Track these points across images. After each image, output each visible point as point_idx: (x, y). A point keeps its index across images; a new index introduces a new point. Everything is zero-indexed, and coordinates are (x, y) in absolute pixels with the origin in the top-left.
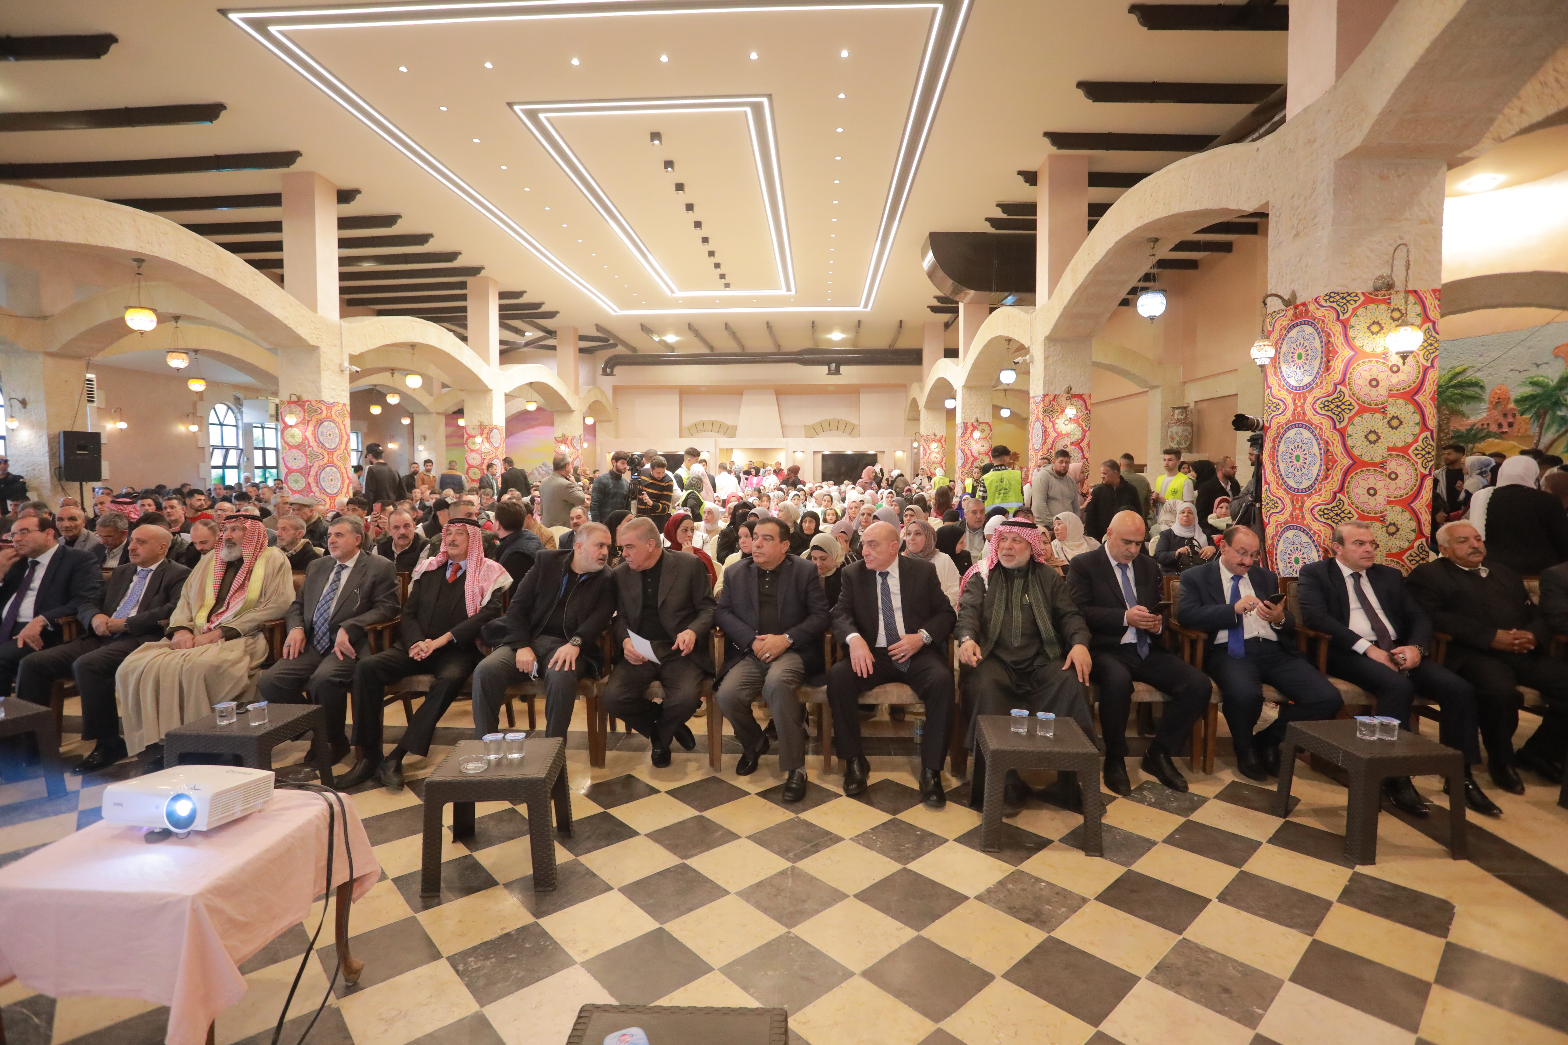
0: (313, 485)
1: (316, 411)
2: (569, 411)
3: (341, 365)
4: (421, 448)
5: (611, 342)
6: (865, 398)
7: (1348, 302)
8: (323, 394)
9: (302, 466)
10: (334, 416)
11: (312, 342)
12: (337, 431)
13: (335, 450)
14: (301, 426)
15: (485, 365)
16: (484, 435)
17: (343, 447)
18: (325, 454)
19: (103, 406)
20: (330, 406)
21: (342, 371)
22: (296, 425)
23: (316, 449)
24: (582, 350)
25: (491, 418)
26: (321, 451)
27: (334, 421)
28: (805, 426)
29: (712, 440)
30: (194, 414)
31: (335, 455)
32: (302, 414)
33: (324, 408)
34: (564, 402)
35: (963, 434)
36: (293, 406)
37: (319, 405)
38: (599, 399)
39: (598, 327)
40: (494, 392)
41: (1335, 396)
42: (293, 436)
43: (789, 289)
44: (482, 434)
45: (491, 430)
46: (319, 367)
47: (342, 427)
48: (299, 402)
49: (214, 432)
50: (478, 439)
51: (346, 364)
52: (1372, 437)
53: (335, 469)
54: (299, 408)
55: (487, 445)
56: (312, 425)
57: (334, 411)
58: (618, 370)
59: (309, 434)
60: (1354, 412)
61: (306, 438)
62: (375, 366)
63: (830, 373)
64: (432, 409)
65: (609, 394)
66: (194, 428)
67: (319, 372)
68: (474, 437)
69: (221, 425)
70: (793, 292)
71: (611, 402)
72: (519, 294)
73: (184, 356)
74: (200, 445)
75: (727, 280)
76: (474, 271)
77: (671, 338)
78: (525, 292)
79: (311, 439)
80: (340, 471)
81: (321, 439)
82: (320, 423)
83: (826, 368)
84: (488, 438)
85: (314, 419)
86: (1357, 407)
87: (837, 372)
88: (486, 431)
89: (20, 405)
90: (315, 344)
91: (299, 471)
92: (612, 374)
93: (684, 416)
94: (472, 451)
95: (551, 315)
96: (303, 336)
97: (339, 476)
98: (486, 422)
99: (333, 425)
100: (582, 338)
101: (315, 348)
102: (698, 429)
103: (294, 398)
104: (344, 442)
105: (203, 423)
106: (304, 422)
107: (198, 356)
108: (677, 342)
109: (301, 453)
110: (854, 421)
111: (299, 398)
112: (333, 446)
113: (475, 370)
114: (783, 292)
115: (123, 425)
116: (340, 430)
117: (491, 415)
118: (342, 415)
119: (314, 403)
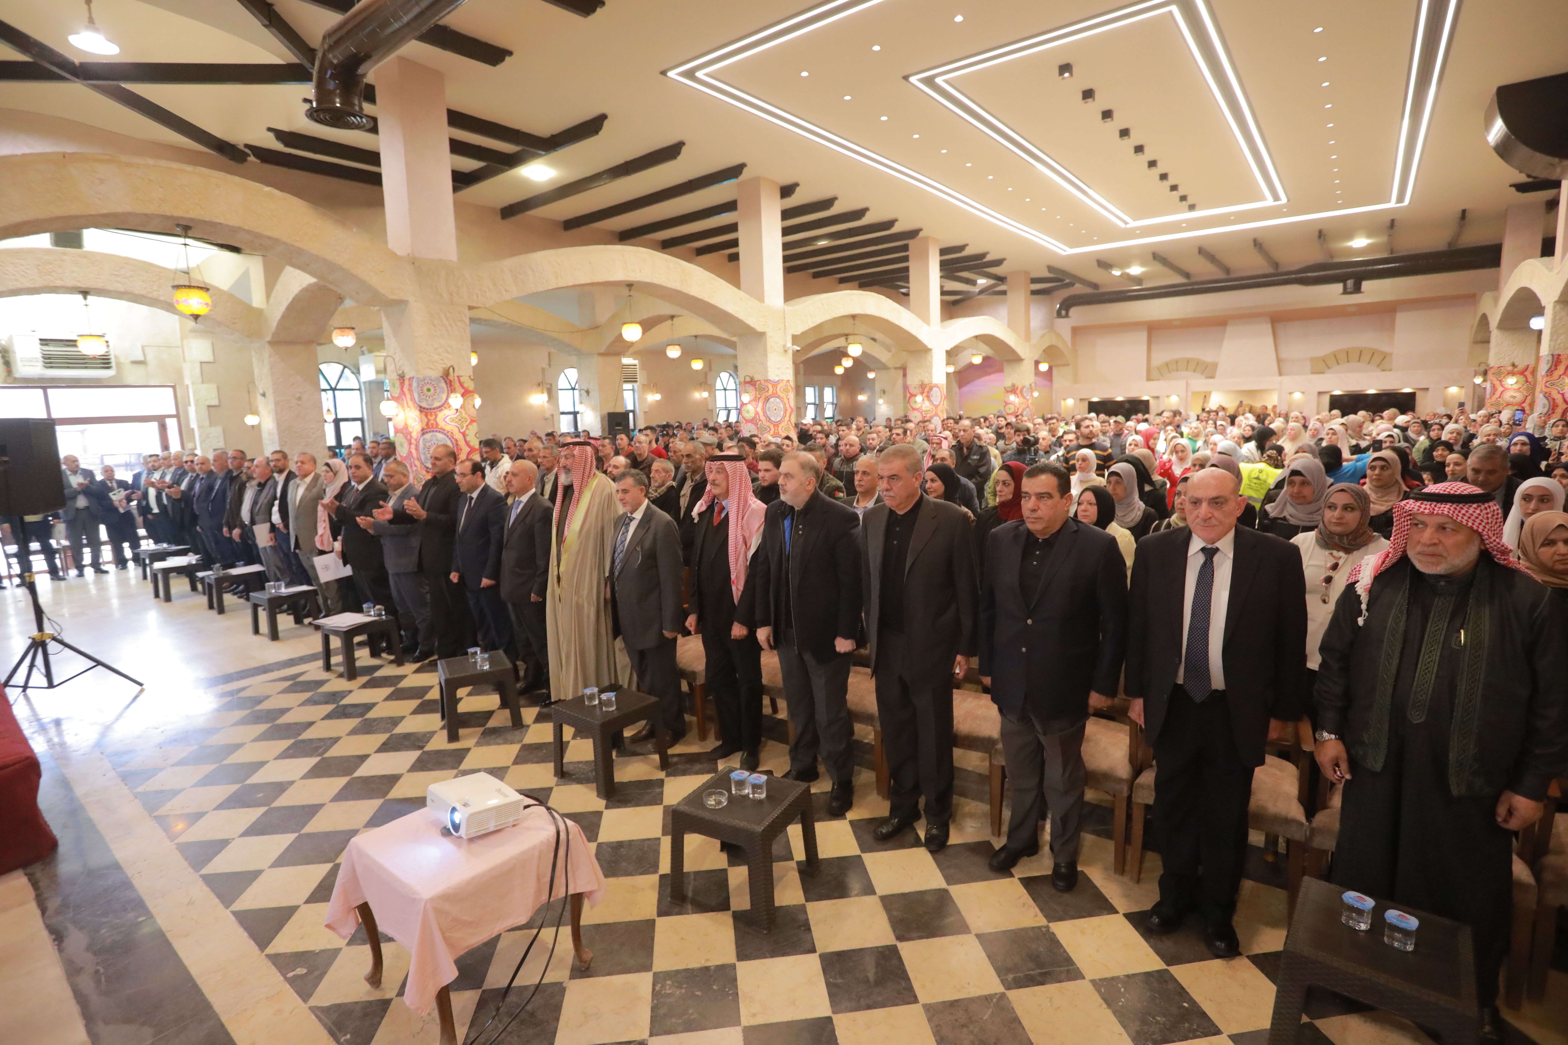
1: (764, 389)
2: (1018, 359)
3: (784, 346)
4: (881, 401)
5: (1067, 281)
6: (1402, 318)
8: (769, 374)
10: (779, 393)
11: (759, 329)
12: (782, 406)
14: (754, 403)
15: (925, 326)
16: (925, 394)
17: (787, 419)
18: (772, 427)
19: (644, 384)
20: (775, 384)
21: (786, 351)
22: (750, 403)
23: (764, 422)
24: (1034, 293)
25: (931, 377)
26: (768, 424)
27: (779, 397)
28: (1312, 359)
29: (1182, 383)
30: (706, 383)
31: (780, 426)
32: (754, 393)
33: (770, 386)
34: (1012, 351)
36: (747, 385)
37: (767, 384)
38: (1055, 342)
39: (1050, 269)
40: (934, 351)
42: (748, 412)
43: (1276, 198)
44: (922, 393)
45: (931, 389)
46: (766, 350)
47: (786, 401)
48: (752, 382)
49: (720, 395)
50: (920, 398)
51: (789, 344)
54: (752, 388)
55: (927, 403)
56: (761, 401)
57: (778, 387)
58: (1073, 311)
59: (759, 410)
61: (757, 413)
62: (831, 333)
63: (1345, 292)
64: (890, 365)
65: (1067, 335)
66: (705, 394)
67: (766, 355)
68: (915, 396)
69: (725, 389)
70: (1284, 200)
71: (1070, 344)
72: (961, 248)
73: (677, 347)
74: (710, 408)
75: (1190, 201)
76: (913, 234)
77: (1135, 271)
78: (967, 245)
79: (761, 414)
81: (768, 413)
82: (767, 400)
83: (1339, 287)
84: (928, 397)
85: (763, 397)
87: (1357, 289)
88: (926, 390)
90: (761, 330)
92: (1067, 316)
93: (1154, 354)
95: (998, 263)
96: (752, 325)
98: (926, 381)
99: (778, 400)
100: (1034, 281)
101: (762, 335)
102: (1170, 369)
103: (748, 379)
104: (788, 414)
105: (712, 389)
106: (756, 399)
107: (698, 339)
108: (1143, 273)
109: (754, 426)
110: (1385, 348)
111: (752, 379)
112: (779, 419)
113: (913, 331)
114: (1269, 202)
115: (659, 394)
116: (784, 404)
117: (930, 374)
118: (786, 391)
119: (762, 382)
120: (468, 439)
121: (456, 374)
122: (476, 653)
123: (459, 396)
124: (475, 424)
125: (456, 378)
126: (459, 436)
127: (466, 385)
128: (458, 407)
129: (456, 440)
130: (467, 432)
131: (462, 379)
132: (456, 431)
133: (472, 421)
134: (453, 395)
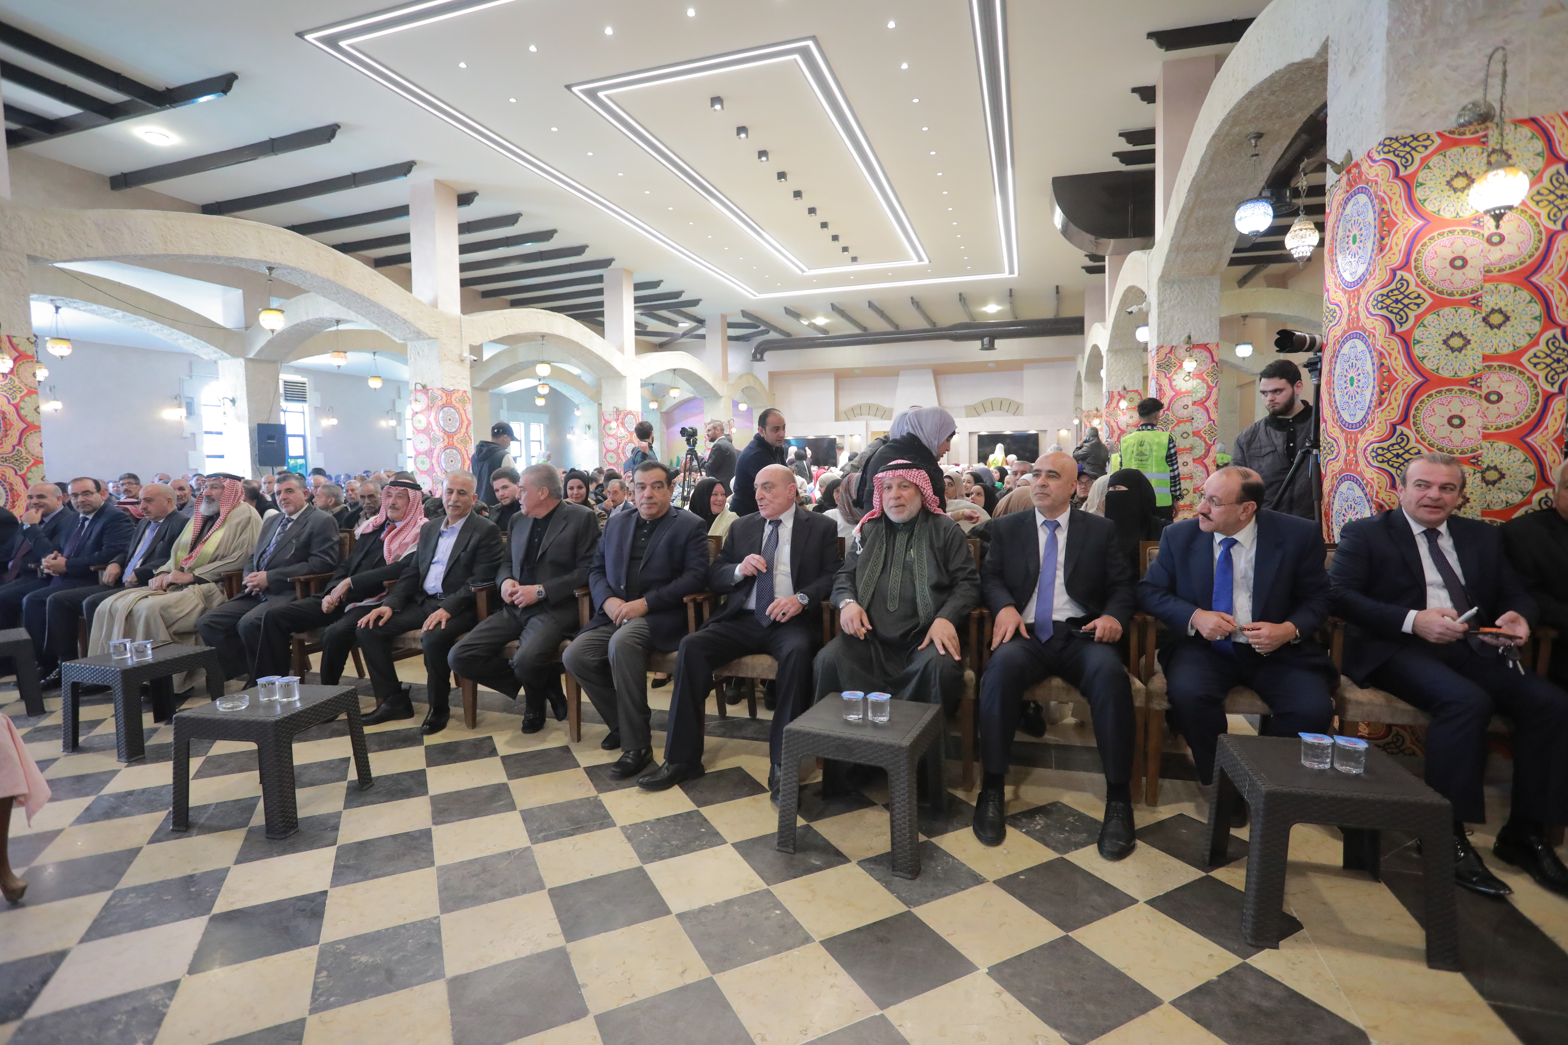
0: (436, 465)
1: (436, 397)
2: (715, 396)
3: (460, 355)
5: (762, 328)
6: (1028, 374)
7: (1414, 149)
8: (442, 381)
9: (427, 448)
10: (454, 403)
11: (430, 333)
12: (457, 416)
13: (455, 433)
14: (426, 412)
15: (620, 354)
16: (620, 421)
17: (463, 430)
18: (446, 437)
19: (319, 406)
20: (450, 393)
21: (462, 361)
22: (421, 412)
23: (437, 433)
24: (731, 338)
25: (626, 404)
26: (441, 434)
27: (454, 407)
28: (966, 407)
29: (862, 424)
30: (393, 410)
31: (455, 438)
34: (711, 388)
35: (1108, 405)
36: (418, 394)
37: (440, 392)
38: (752, 384)
39: (745, 314)
40: (628, 378)
41: (1393, 286)
42: (420, 422)
43: (920, 258)
44: (617, 420)
45: (626, 415)
47: (462, 412)
48: (423, 390)
50: (614, 425)
51: (466, 354)
52: (1456, 342)
53: (455, 451)
55: (622, 429)
56: (434, 410)
57: (454, 397)
58: (768, 356)
59: (432, 419)
60: (1423, 307)
61: (429, 423)
63: (983, 348)
65: (764, 379)
66: (393, 423)
68: (610, 422)
70: (926, 262)
71: (767, 388)
72: (656, 284)
73: (343, 354)
74: (399, 438)
75: (852, 253)
76: (606, 263)
77: (821, 321)
78: (662, 281)
79: (433, 424)
80: (460, 453)
81: (441, 423)
82: (440, 408)
83: (978, 343)
84: (623, 423)
85: (436, 405)
86: (1429, 300)
87: (991, 347)
88: (621, 417)
89: (231, 403)
90: (434, 336)
91: (424, 454)
92: (761, 359)
93: (841, 400)
94: (609, 435)
95: (695, 303)
96: (422, 329)
97: (459, 457)
98: (621, 408)
99: (453, 410)
100: (731, 325)
102: (854, 413)
103: (419, 387)
104: (464, 426)
105: (399, 418)
106: (428, 408)
108: (827, 324)
109: (426, 437)
110: (1018, 399)
111: (424, 387)
112: (454, 430)
113: (606, 358)
114: (915, 262)
115: (334, 421)
116: (461, 415)
117: (625, 401)
118: (463, 401)
119: (435, 391)
120: (23, 412)
123: (11, 359)
124: (35, 397)
126: (9, 408)
127: (21, 348)
129: (6, 414)
130: (24, 406)
131: (14, 340)
133: (32, 394)
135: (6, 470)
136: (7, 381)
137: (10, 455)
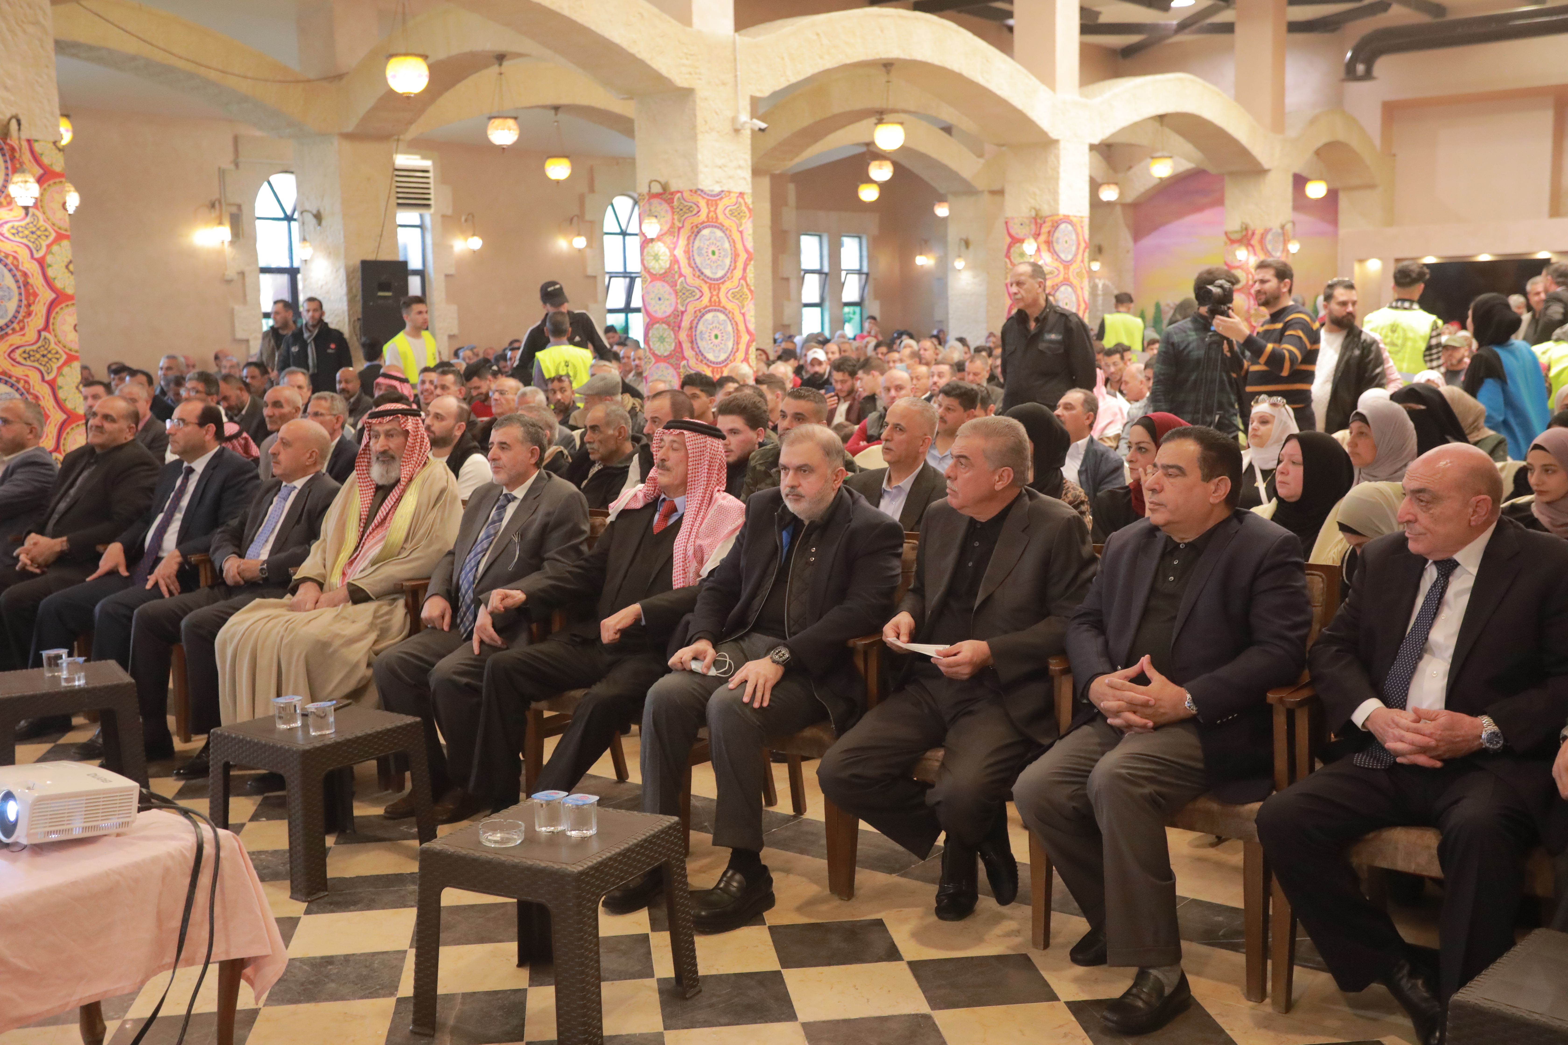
0: (686, 346)
1: (690, 209)
2: (1255, 170)
3: (734, 120)
4: (959, 264)
8: (701, 177)
9: (669, 311)
10: (721, 218)
11: (681, 80)
12: (727, 245)
13: (723, 279)
14: (668, 239)
16: (1042, 238)
17: (738, 273)
18: (705, 289)
19: (449, 212)
20: (714, 199)
21: (737, 131)
22: (659, 238)
23: (690, 279)
24: (1295, 27)
25: (1056, 201)
26: (698, 282)
27: (721, 227)
30: (581, 216)
31: (723, 289)
32: (669, 217)
33: (702, 204)
34: (1243, 152)
36: (655, 201)
37: (696, 198)
38: (1341, 135)
40: (1062, 145)
42: (656, 257)
44: (1037, 236)
45: (1056, 226)
46: (694, 127)
47: (737, 236)
48: (665, 195)
49: (612, 245)
50: (1031, 246)
51: (744, 116)
53: (722, 317)
54: (665, 206)
56: (684, 233)
57: (721, 206)
58: (1384, 65)
59: (679, 252)
61: (675, 261)
64: (980, 184)
65: (1372, 120)
66: (580, 242)
67: (694, 138)
68: (1021, 241)
69: (624, 233)
71: (1377, 141)
74: (590, 271)
79: (683, 261)
80: (732, 320)
81: (698, 260)
82: (696, 231)
84: (1049, 243)
85: (688, 225)
88: (1045, 229)
89: (313, 221)
90: (685, 84)
91: (665, 321)
92: (1368, 75)
96: (664, 71)
97: (730, 328)
98: (1046, 210)
99: (719, 233)
101: (686, 94)
103: (656, 189)
104: (740, 265)
105: (595, 232)
106: (673, 231)
107: (561, 116)
109: (668, 288)
111: (665, 187)
112: (720, 274)
113: (1017, 102)
115: (477, 243)
116: (733, 243)
117: (1055, 193)
118: (736, 214)
119: (686, 195)
120: (50, 273)
121: (25, 135)
122: (60, 657)
123: (31, 180)
124: (65, 243)
125: (25, 144)
126: (30, 267)
127: (46, 160)
128: (30, 203)
129: (25, 275)
130: (49, 259)
131: (37, 147)
132: (23, 255)
133: (60, 237)
134: (17, 178)
135: (30, 373)
136: (28, 220)
137: (35, 347)
